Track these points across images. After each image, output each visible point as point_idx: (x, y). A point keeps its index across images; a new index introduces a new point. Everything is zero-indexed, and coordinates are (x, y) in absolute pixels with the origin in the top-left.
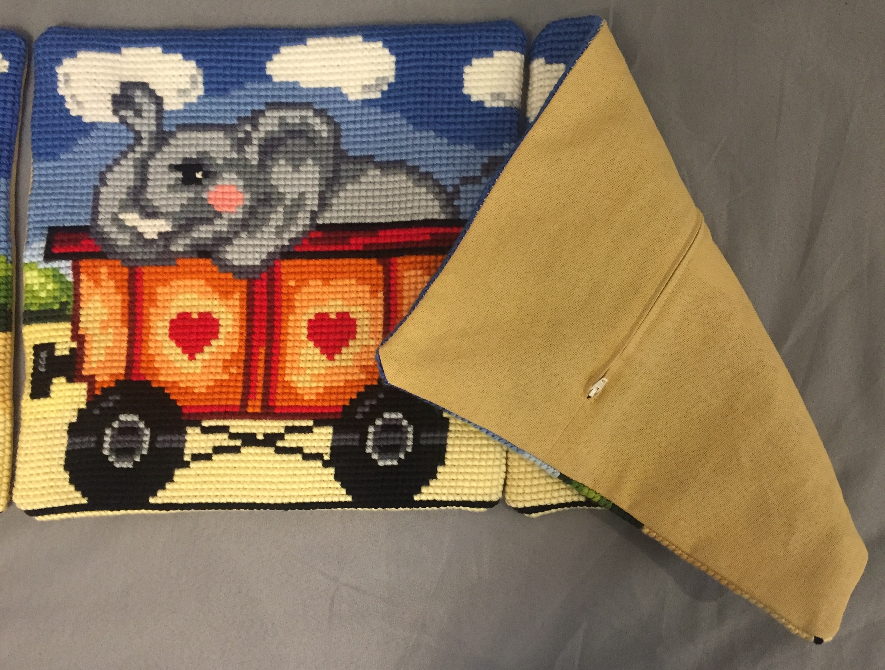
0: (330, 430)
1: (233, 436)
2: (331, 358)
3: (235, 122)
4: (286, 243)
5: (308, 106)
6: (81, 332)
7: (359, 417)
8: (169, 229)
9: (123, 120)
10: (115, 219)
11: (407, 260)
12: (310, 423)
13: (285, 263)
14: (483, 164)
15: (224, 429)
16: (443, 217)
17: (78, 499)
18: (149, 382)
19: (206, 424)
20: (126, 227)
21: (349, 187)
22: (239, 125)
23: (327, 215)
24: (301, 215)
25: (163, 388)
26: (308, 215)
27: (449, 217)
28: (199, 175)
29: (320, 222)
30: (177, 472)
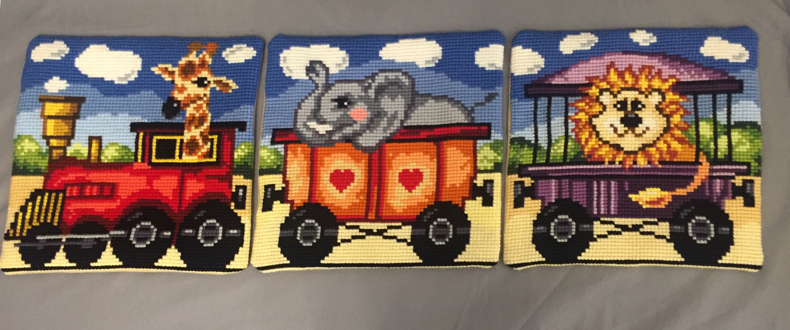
0: (410, 227)
1: (361, 231)
2: (410, 191)
3: (364, 78)
4: (389, 135)
5: (399, 70)
6: (287, 179)
7: (425, 220)
8: (331, 129)
9: (310, 78)
10: (305, 125)
11: (449, 142)
12: (400, 224)
13: (388, 145)
14: (485, 97)
15: (357, 227)
16: (466, 122)
17: (285, 261)
18: (320, 204)
19: (348, 224)
20: (310, 128)
21: (420, 108)
22: (366, 80)
23: (409, 121)
24: (396, 122)
25: (327, 207)
26: (399, 122)
27: (470, 122)
28: (346, 104)
29: (405, 125)
30: (334, 248)
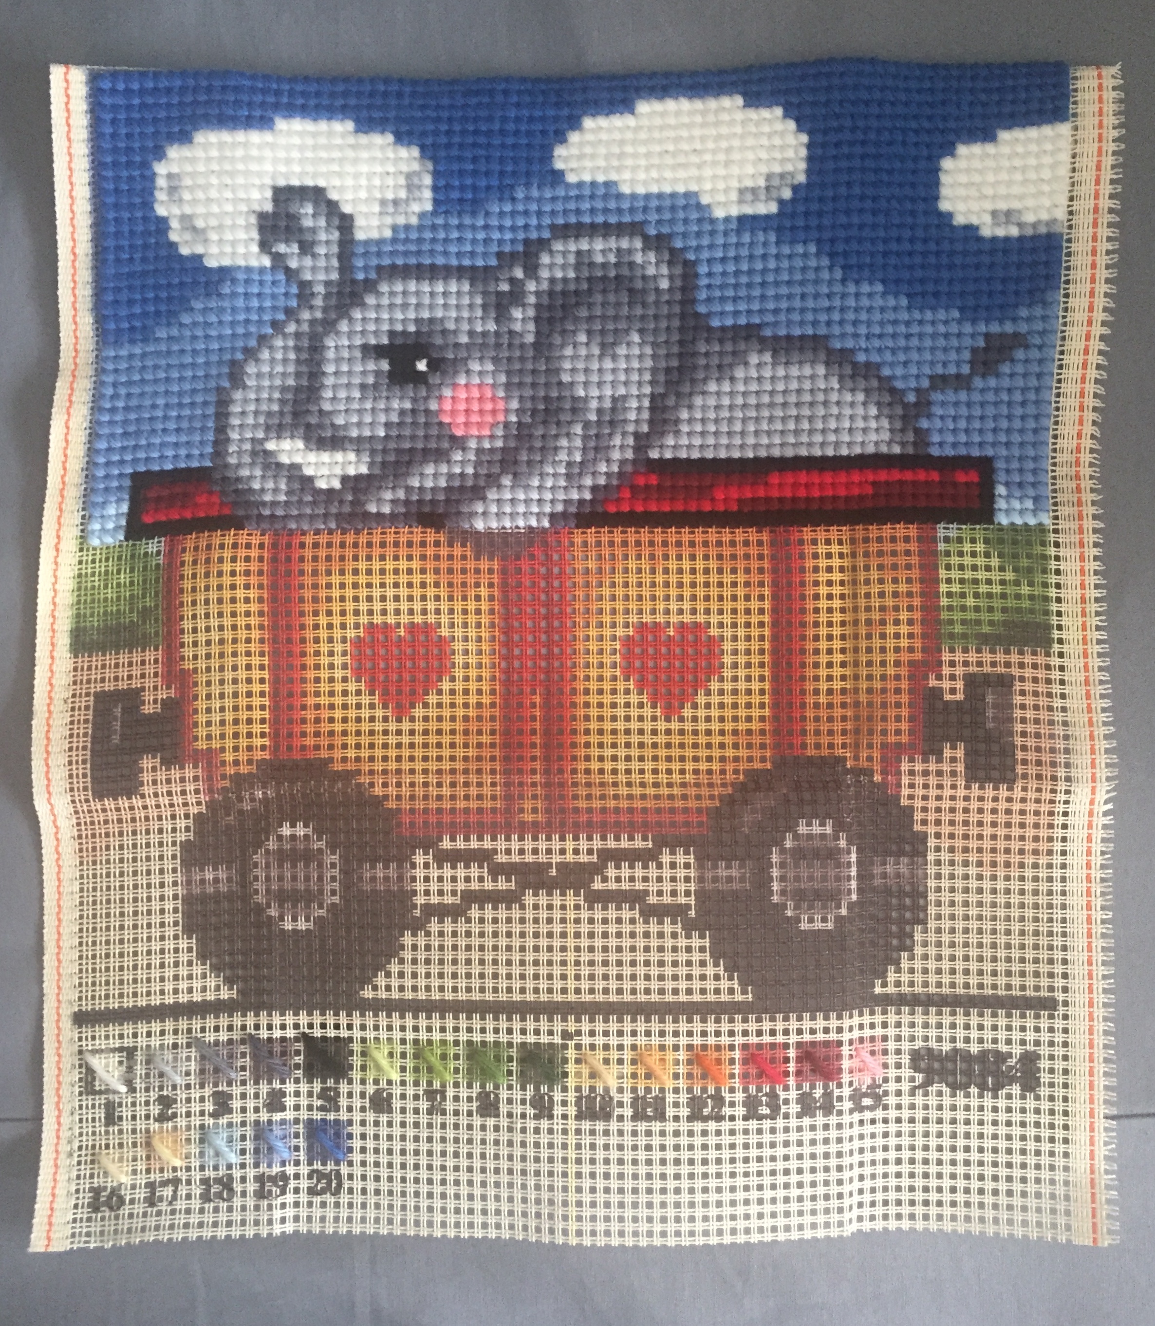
0: (692, 858)
1: (501, 871)
2: (672, 712)
3: (493, 262)
4: (588, 496)
5: (634, 229)
7: (747, 830)
8: (364, 470)
9: (278, 258)
10: (259, 453)
12: (651, 844)
13: (579, 536)
15: (484, 856)
16: (897, 450)
18: (323, 762)
19: (447, 845)
20: (279, 465)
21: (711, 387)
22: (500, 267)
23: (669, 440)
24: (617, 441)
25: (353, 774)
26: (631, 441)
27: (910, 450)
28: (422, 366)
29: (654, 454)
30: (407, 940)
